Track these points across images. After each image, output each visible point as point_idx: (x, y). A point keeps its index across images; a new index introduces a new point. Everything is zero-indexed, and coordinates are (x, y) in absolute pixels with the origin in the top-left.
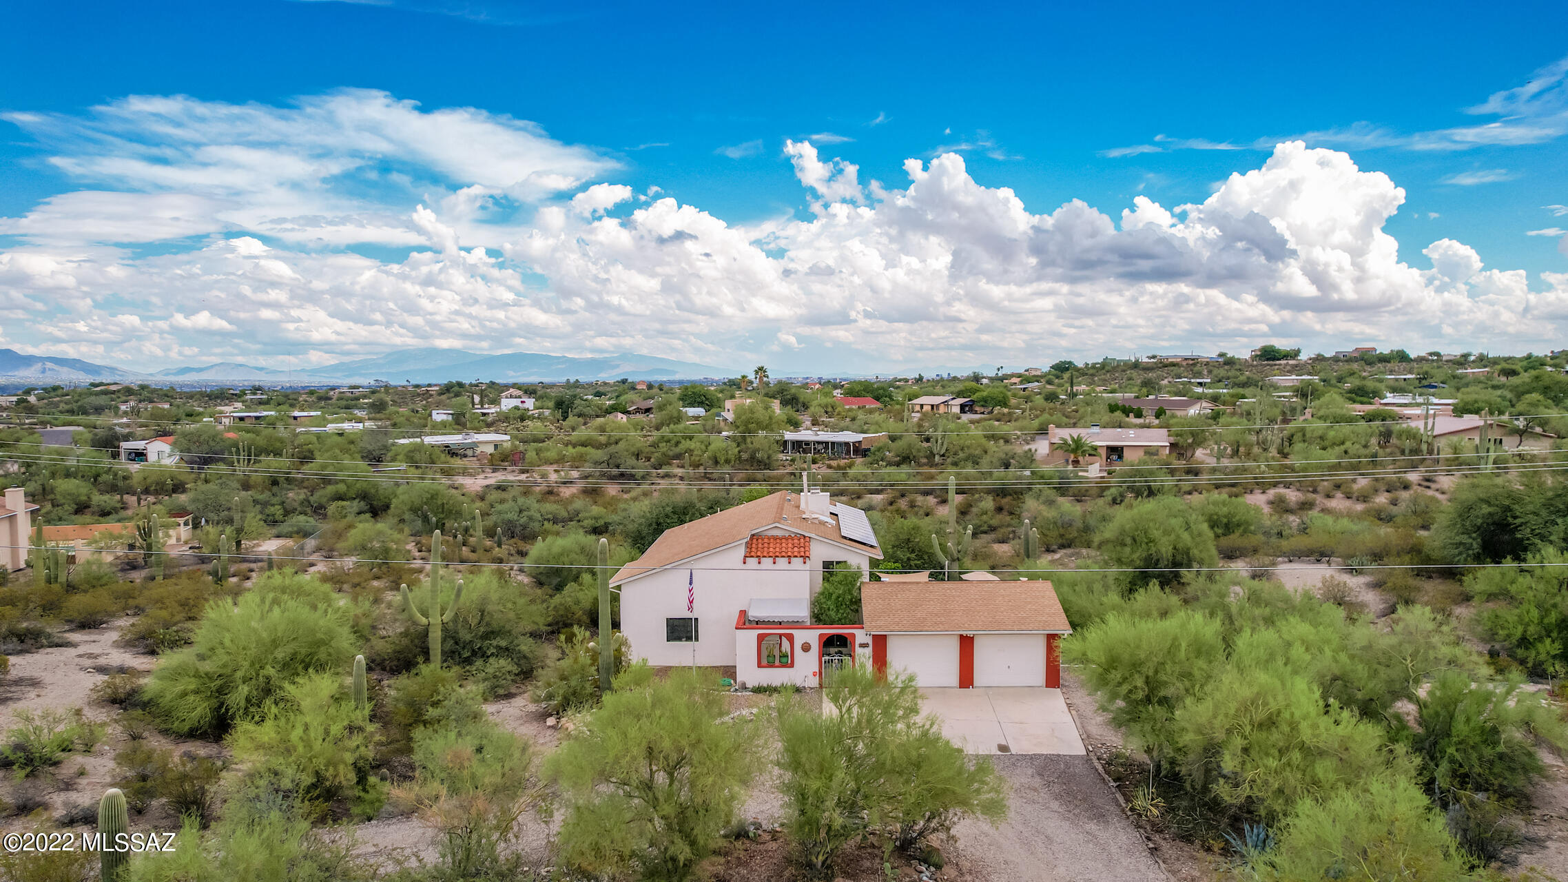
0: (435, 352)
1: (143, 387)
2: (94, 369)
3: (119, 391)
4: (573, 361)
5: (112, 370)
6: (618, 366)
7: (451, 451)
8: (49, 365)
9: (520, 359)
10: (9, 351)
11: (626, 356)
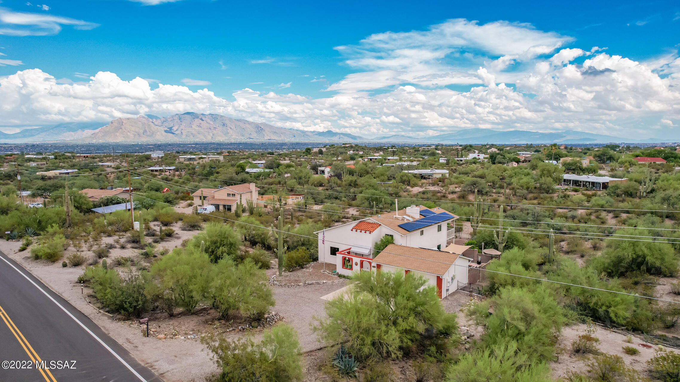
0: (478, 130)
1: (356, 145)
2: (354, 137)
3: (348, 147)
4: (541, 134)
5: (360, 137)
6: (565, 136)
7: (422, 177)
8: (341, 136)
9: (517, 133)
10: (330, 131)
11: (568, 132)
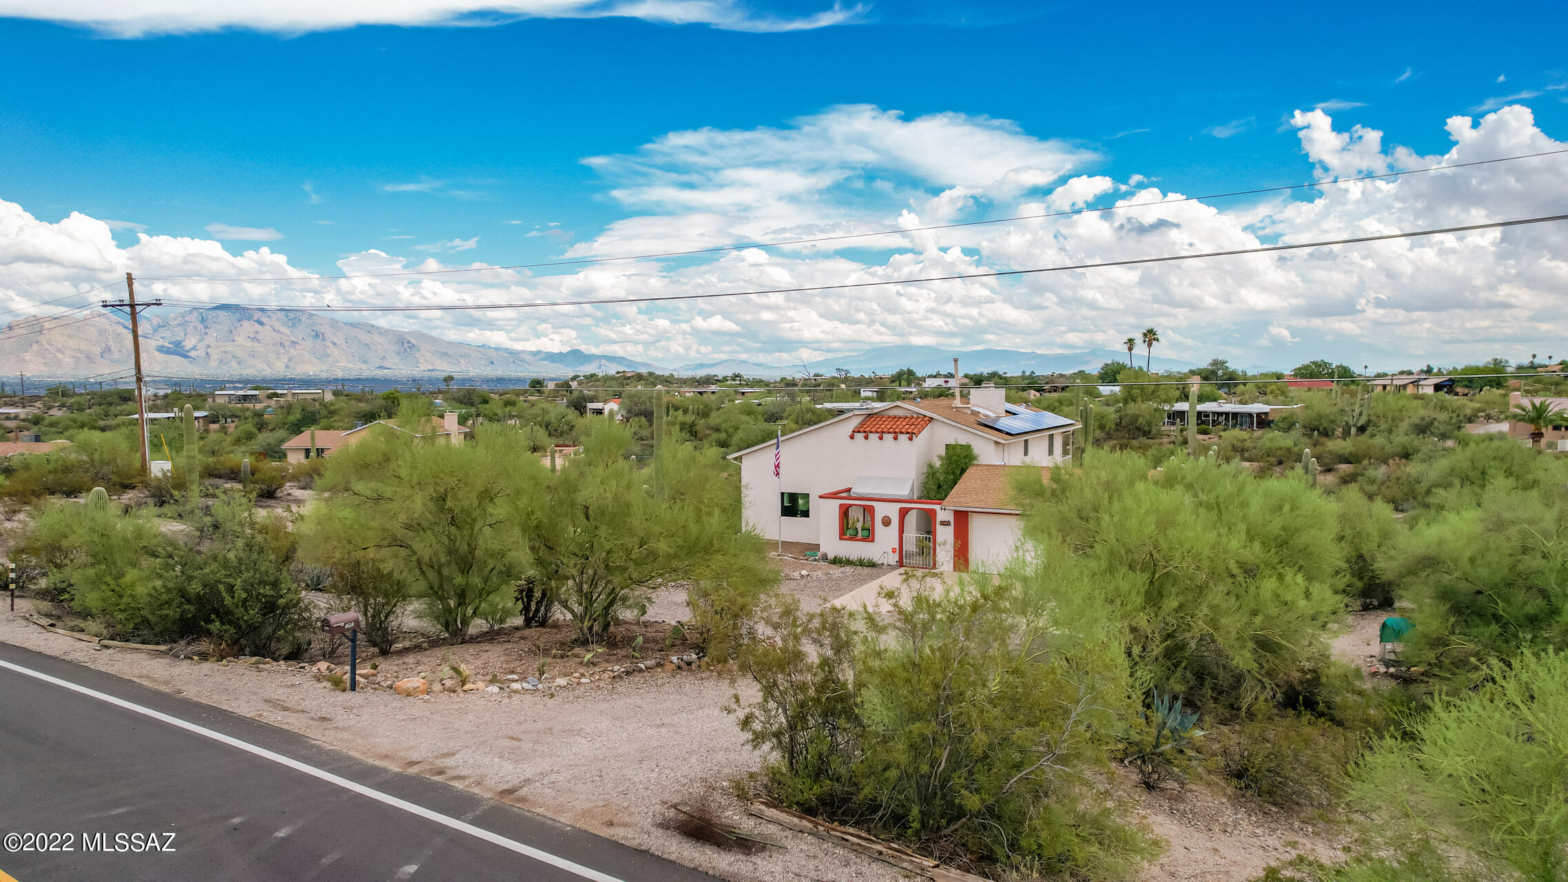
0: (910, 349)
3: (632, 377)
4: (1042, 357)
8: (604, 362)
9: (991, 355)
11: (1097, 352)
